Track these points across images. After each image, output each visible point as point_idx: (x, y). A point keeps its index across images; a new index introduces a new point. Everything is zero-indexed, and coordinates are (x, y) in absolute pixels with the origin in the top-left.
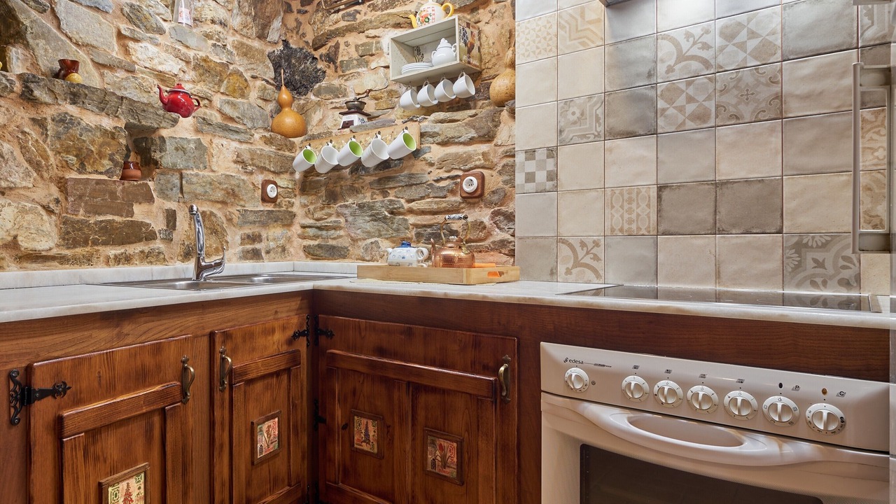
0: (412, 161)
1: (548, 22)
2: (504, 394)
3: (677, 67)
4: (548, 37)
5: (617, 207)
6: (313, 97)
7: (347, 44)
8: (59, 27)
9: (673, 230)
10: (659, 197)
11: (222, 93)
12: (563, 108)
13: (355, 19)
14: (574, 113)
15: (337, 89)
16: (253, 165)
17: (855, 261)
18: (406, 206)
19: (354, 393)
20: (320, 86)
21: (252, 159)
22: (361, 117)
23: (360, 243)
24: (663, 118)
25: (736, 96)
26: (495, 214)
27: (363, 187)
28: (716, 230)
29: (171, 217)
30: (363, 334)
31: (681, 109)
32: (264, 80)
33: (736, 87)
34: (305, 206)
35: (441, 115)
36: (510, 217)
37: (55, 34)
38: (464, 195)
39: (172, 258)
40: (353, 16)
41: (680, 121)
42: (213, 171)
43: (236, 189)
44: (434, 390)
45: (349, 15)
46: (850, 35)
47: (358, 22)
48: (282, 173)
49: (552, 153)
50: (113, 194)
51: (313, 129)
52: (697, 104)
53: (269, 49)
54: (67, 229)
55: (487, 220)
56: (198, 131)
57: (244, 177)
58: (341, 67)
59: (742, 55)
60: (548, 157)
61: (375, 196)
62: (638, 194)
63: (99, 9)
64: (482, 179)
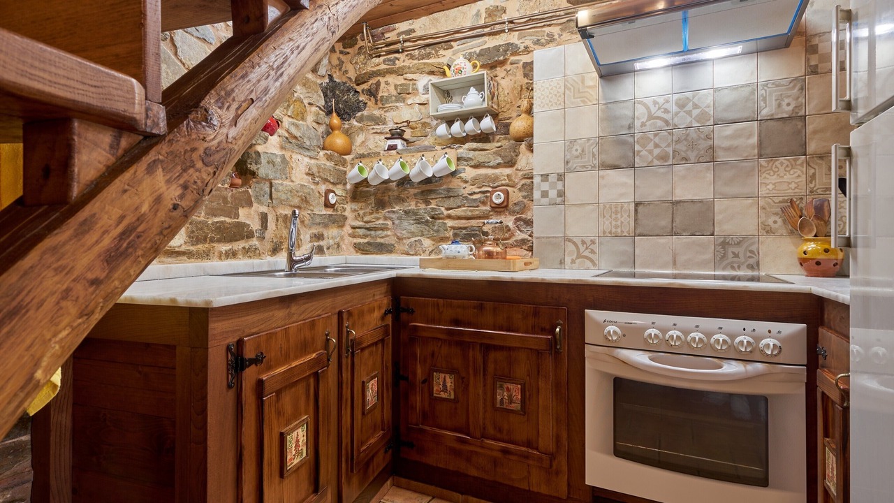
0: (450, 179)
1: (558, 84)
2: (558, 347)
3: (648, 123)
4: (558, 95)
5: (607, 216)
6: (355, 123)
7: (387, 83)
8: (176, 54)
9: (645, 233)
10: (636, 211)
11: (289, 116)
12: (569, 145)
13: (394, 64)
14: (577, 150)
15: (378, 118)
16: (320, 177)
17: (756, 253)
18: (446, 213)
19: (433, 355)
20: (362, 115)
21: (319, 172)
22: (403, 142)
23: (405, 241)
24: (638, 157)
25: (686, 146)
26: (517, 220)
27: (408, 198)
28: (673, 233)
29: (264, 218)
30: (441, 310)
31: (650, 152)
32: (318, 106)
33: (685, 139)
34: (355, 211)
35: (474, 145)
36: (529, 223)
37: (173, 60)
38: (493, 205)
39: (263, 253)
40: (393, 61)
41: (650, 160)
42: (292, 181)
43: (308, 196)
44: (501, 348)
45: (389, 60)
46: (753, 112)
47: (397, 66)
48: (338, 184)
49: (561, 177)
50: (225, 199)
51: (358, 149)
52: (661, 149)
53: (319, 81)
54: (192, 228)
55: (511, 224)
56: (282, 148)
57: (313, 187)
58: (382, 100)
59: (689, 119)
60: (558, 180)
61: (419, 205)
62: (622, 208)
63: (205, 40)
64: (507, 194)
